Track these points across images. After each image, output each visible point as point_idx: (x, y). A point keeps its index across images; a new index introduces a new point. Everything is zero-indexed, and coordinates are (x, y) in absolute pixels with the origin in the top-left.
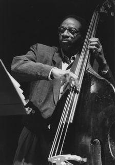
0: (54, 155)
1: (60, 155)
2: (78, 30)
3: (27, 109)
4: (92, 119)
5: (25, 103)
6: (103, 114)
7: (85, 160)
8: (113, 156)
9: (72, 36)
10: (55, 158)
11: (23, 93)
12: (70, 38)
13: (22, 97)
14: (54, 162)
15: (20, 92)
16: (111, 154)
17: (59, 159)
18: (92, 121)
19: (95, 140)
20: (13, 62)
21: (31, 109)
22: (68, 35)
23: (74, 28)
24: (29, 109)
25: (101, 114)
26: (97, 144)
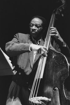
0: (32, 97)
1: (36, 97)
2: (41, 25)
3: (14, 72)
4: (54, 76)
5: (13, 68)
6: (60, 73)
7: (50, 100)
8: (66, 97)
9: (38, 29)
10: (33, 99)
11: (11, 63)
12: (36, 31)
13: (11, 65)
14: (32, 101)
15: (9, 62)
16: (65, 96)
17: (35, 99)
18: (54, 77)
19: (55, 88)
20: (6, 46)
21: (16, 72)
22: (35, 29)
23: (39, 24)
24: (15, 72)
25: (59, 73)
26: (57, 90)
